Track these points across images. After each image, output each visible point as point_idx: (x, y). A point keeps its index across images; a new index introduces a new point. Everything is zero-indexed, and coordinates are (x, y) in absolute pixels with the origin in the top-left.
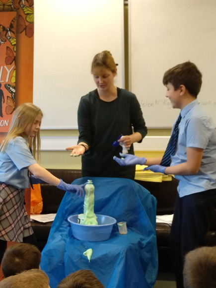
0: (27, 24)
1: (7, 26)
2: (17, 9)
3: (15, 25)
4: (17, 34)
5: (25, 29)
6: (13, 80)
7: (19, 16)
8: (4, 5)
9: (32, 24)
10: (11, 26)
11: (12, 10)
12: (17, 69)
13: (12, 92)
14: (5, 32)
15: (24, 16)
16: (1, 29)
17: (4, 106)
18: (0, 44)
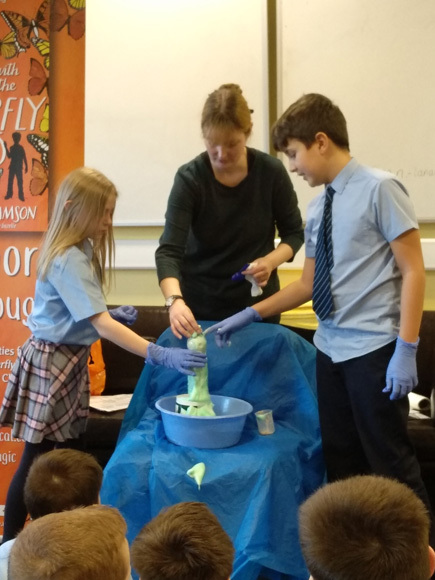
0: (71, 12)
1: (31, 16)
3: (47, 14)
4: (50, 31)
6: (45, 127)
9: (81, 11)
10: (40, 17)
12: (51, 104)
13: (42, 151)
14: (27, 29)
16: (18, 23)
17: (27, 178)
18: (17, 53)
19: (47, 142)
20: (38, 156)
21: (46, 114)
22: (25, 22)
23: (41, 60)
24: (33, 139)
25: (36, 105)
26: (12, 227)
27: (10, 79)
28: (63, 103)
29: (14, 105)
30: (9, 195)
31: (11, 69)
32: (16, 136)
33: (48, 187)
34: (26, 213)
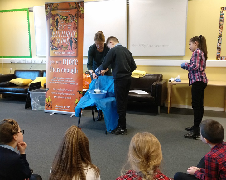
0: (81, 14)
1: (74, 15)
2: (78, 8)
3: (77, 15)
4: (77, 18)
5: (80, 16)
6: (76, 36)
7: (78, 11)
8: (73, 7)
9: (83, 14)
10: (75, 15)
11: (76, 9)
12: (77, 32)
13: (76, 41)
14: (73, 17)
15: (80, 11)
16: (72, 16)
17: (73, 46)
18: (71, 22)
19: (76, 39)
20: (75, 42)
21: (76, 34)
23: (76, 23)
24: (74, 39)
25: (75, 32)
26: (70, 55)
27: (70, 27)
28: (79, 32)
29: (71, 32)
30: (70, 49)
31: (70, 25)
32: (71, 38)
33: (77, 47)
34: (73, 53)
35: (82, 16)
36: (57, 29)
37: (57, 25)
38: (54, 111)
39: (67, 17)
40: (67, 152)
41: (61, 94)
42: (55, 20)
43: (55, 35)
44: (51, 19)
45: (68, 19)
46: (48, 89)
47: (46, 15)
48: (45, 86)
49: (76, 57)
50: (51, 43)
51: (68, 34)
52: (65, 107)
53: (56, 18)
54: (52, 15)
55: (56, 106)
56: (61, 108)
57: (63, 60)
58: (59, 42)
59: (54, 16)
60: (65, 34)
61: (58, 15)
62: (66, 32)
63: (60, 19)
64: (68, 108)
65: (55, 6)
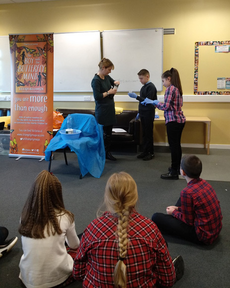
0: (51, 47)
2: (47, 41)
3: (46, 48)
4: (47, 51)
5: (50, 49)
6: (45, 71)
7: (47, 44)
8: (41, 39)
9: (53, 47)
10: (44, 48)
11: (44, 41)
12: (46, 66)
14: (42, 51)
15: (49, 44)
17: (42, 82)
18: (40, 56)
19: (46, 74)
20: (44, 77)
21: (46, 69)
22: (41, 49)
23: (44, 57)
24: (43, 74)
25: (43, 66)
26: (39, 92)
27: (38, 61)
28: (49, 66)
29: (39, 67)
30: (38, 85)
31: (39, 59)
32: (40, 73)
33: (46, 83)
34: (41, 89)
35: (52, 49)
36: (24, 63)
37: (23, 58)
38: (20, 156)
39: (35, 51)
40: (37, 200)
41: (28, 135)
42: (21, 53)
43: (22, 70)
44: (16, 52)
45: (36, 52)
46: (13, 130)
47: (11, 48)
48: (9, 127)
49: (46, 93)
50: (16, 78)
51: (36, 68)
52: (32, 150)
53: (22, 51)
54: (18, 48)
55: (23, 149)
56: (28, 151)
57: (31, 97)
58: (25, 77)
59: (19, 49)
60: (33, 68)
61: (25, 48)
62: (33, 66)
63: (27, 52)
64: (36, 152)
65: (20, 37)
